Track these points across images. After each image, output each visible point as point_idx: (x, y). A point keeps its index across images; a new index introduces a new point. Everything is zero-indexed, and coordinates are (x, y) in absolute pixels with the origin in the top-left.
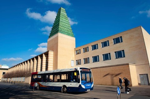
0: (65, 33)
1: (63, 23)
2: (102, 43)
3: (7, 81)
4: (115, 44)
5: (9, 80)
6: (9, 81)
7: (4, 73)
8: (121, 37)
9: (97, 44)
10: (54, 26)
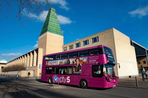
0: (53, 32)
1: (52, 23)
2: (83, 41)
3: (4, 75)
4: (93, 43)
5: (6, 73)
6: (6, 75)
7: (2, 67)
8: (98, 37)
9: (80, 43)
10: (45, 25)
